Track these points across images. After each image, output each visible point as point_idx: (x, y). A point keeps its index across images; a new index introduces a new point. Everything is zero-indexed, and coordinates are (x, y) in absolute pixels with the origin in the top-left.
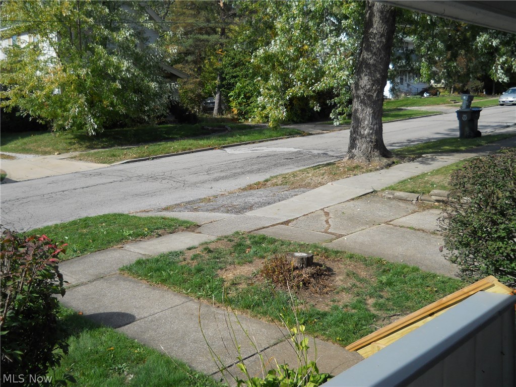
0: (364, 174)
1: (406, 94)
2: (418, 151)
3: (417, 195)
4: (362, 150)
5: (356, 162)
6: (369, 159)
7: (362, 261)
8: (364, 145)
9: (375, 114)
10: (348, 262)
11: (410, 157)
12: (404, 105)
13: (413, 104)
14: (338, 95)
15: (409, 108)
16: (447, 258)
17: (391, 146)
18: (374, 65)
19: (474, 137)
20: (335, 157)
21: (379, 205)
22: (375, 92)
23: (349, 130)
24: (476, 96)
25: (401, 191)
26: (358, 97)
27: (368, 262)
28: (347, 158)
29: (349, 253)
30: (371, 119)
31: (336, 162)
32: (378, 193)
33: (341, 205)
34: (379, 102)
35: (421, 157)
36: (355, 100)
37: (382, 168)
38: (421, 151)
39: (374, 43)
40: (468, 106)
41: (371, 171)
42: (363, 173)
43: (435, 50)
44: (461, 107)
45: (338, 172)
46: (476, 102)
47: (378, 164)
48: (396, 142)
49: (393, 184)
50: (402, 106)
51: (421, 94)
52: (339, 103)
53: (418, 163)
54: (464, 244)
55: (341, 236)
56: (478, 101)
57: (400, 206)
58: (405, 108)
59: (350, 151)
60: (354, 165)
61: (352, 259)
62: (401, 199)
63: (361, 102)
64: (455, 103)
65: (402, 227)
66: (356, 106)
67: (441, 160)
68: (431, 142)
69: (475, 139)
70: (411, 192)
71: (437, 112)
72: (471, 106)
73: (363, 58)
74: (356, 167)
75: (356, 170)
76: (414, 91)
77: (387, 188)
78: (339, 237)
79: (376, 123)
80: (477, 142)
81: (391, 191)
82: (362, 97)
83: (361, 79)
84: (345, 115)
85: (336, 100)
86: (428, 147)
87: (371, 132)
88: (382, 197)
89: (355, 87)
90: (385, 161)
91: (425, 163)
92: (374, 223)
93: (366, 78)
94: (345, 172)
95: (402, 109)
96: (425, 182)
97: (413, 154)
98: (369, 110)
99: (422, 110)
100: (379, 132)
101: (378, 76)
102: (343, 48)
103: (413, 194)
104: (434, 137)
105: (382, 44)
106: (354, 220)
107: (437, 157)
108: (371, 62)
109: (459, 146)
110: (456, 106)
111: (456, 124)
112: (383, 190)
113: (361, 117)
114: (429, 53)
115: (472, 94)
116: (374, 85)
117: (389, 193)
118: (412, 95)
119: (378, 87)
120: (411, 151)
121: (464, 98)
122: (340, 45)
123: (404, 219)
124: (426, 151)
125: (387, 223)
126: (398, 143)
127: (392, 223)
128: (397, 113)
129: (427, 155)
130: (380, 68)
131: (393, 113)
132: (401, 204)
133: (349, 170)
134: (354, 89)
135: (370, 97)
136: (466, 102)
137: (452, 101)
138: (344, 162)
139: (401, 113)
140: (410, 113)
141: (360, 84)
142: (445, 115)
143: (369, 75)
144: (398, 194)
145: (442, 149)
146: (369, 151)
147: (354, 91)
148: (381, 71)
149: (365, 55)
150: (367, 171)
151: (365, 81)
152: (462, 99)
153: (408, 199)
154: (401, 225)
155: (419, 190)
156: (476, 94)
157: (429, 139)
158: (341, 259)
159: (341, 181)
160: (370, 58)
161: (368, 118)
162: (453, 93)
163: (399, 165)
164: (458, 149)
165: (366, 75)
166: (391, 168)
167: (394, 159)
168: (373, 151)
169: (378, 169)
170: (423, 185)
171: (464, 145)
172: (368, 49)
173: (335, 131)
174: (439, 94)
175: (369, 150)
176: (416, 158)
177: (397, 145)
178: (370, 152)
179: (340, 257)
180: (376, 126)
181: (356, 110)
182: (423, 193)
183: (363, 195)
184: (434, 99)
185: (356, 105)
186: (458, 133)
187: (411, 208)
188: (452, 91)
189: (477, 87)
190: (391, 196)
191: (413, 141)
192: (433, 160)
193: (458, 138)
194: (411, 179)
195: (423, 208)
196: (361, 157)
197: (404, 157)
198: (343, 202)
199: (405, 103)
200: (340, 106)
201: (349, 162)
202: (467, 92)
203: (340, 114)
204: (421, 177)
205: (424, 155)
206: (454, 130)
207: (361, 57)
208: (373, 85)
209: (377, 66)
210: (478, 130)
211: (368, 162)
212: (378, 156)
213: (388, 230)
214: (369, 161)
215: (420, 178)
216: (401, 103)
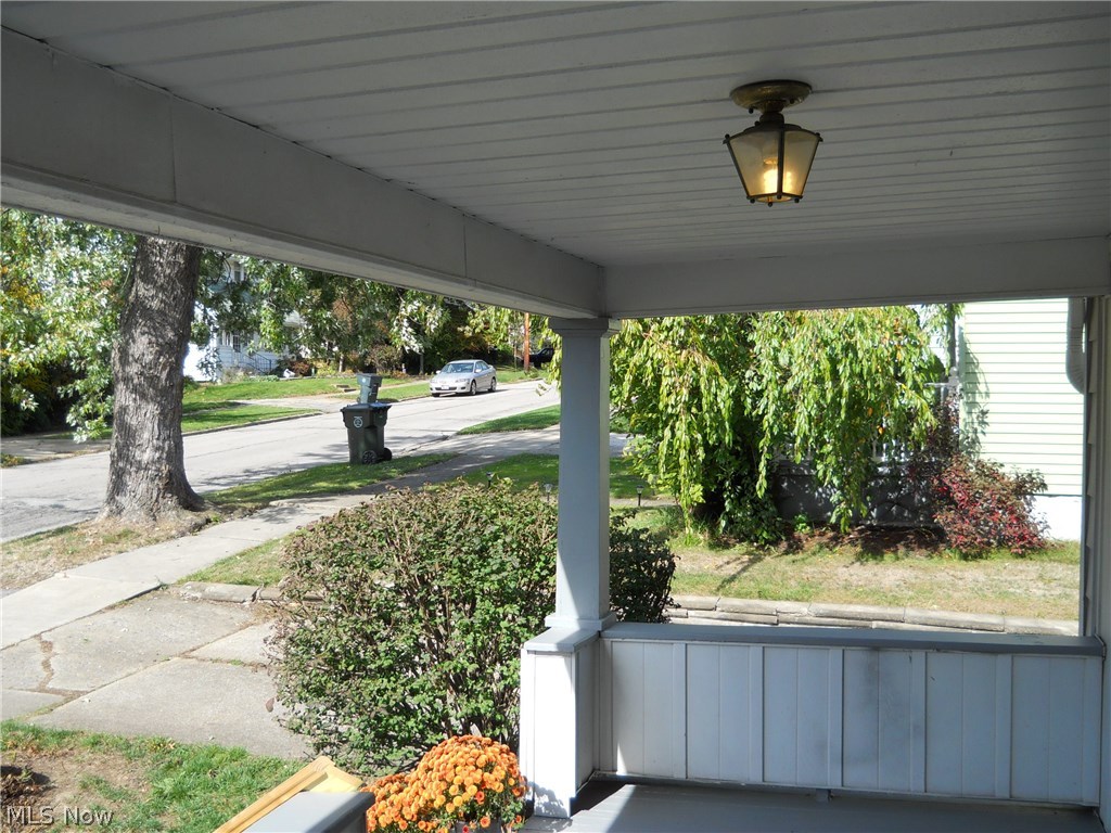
0: (142, 549)
1: (246, 373)
2: (264, 494)
3: (252, 589)
4: (138, 497)
5: (124, 522)
6: (153, 514)
7: (121, 750)
8: (143, 486)
9: (165, 418)
10: (87, 755)
11: (245, 509)
12: (243, 396)
13: (260, 394)
14: (82, 375)
15: (252, 402)
16: (284, 724)
17: (209, 484)
18: (161, 312)
19: (378, 461)
20: (80, 514)
21: (170, 615)
22: (164, 368)
23: (109, 452)
24: (389, 377)
25: (219, 581)
26: (127, 380)
27: (133, 748)
28: (105, 514)
29: (91, 733)
30: (156, 427)
31: (79, 526)
32: (170, 589)
33: (81, 623)
34: (174, 392)
35: (267, 506)
36: (121, 386)
37: (183, 534)
38: (270, 493)
39: (161, 265)
40: (372, 397)
41: (157, 541)
42: (140, 545)
43: (286, 283)
44: (359, 399)
45: (81, 547)
46: (386, 389)
47: (173, 524)
48: (219, 475)
49: (203, 569)
50: (238, 397)
51: (278, 372)
52: (86, 392)
53: (262, 520)
54: (315, 690)
55: (78, 694)
56: (391, 387)
57: (216, 615)
58: (245, 401)
59: (111, 499)
60: (120, 529)
61: (98, 747)
62: (219, 600)
63: (135, 390)
64: (346, 391)
65: (216, 661)
66: (123, 400)
67: (308, 511)
68: (295, 473)
69: (380, 465)
70: (240, 583)
71: (310, 411)
72: (379, 397)
73: (137, 296)
74: (125, 534)
75: (123, 540)
76: (264, 365)
77: (189, 578)
78: (72, 698)
79: (169, 437)
80: (384, 471)
81: (197, 584)
82: (136, 381)
83: (134, 341)
84: (101, 418)
85: (79, 385)
86: (286, 485)
87: (157, 455)
88: (179, 598)
89: (120, 358)
90: (189, 517)
91: (276, 519)
92: (157, 658)
93: (145, 339)
94: (97, 547)
95: (239, 404)
96: (270, 561)
97: (251, 501)
98: (151, 409)
99: (280, 405)
100: (175, 455)
101: (171, 334)
102: (88, 271)
103: (244, 586)
104: (301, 463)
105: (176, 269)
106: (112, 656)
107: (301, 505)
108: (155, 304)
109: (347, 482)
110: (346, 397)
111: (343, 436)
112: (181, 582)
113: (134, 422)
114: (276, 290)
115: (379, 373)
116: (161, 355)
117: (193, 589)
118: (259, 374)
119: (170, 357)
120: (247, 495)
121: (364, 380)
122: (81, 264)
123: (222, 643)
124: (280, 493)
125: (184, 655)
126: (224, 478)
127: (194, 653)
128: (226, 412)
129: (281, 501)
130: (175, 318)
131: (219, 412)
132: (220, 610)
133: (107, 541)
134: (117, 362)
135: (152, 380)
136: (367, 390)
137: (341, 387)
138: (96, 525)
139: (235, 412)
140: (254, 412)
141: (131, 352)
142: (325, 416)
143: (149, 333)
144: (214, 588)
145: (314, 488)
146: (154, 498)
147: (118, 367)
148: (176, 326)
149: (142, 289)
150: (149, 543)
151: (142, 346)
152: (359, 382)
153: (234, 598)
154: (214, 658)
155: (258, 577)
156: (389, 374)
157: (290, 468)
158: (71, 749)
159: (88, 566)
160: (152, 297)
161: (150, 425)
162: (343, 370)
163: (221, 526)
164: (345, 486)
165: (143, 334)
166: (202, 532)
167: (211, 514)
168: (164, 497)
169: (173, 537)
170: (266, 565)
171: (356, 479)
172: (147, 277)
173: (85, 453)
174: (316, 372)
175: (155, 495)
176: (257, 508)
177: (222, 481)
178: (157, 501)
179: (70, 747)
180: (167, 442)
181: (124, 409)
182: (266, 584)
183: (137, 596)
184: (304, 382)
185: (123, 397)
186: (347, 454)
187: (240, 616)
188: (340, 367)
189: (389, 358)
190: (199, 595)
191: (256, 473)
192: (292, 511)
193: (347, 464)
194: (242, 555)
195: (264, 616)
196: (134, 511)
197: (233, 509)
198: (89, 616)
199: (244, 390)
200: (88, 399)
201: (109, 524)
202: (370, 369)
203: (89, 417)
204: (263, 549)
205: (273, 503)
206: (339, 447)
207: (133, 293)
208: (160, 353)
209: (165, 315)
210: (385, 446)
211: (152, 523)
212: (175, 508)
213: (186, 671)
214: (155, 520)
215: (263, 553)
216: (238, 391)
